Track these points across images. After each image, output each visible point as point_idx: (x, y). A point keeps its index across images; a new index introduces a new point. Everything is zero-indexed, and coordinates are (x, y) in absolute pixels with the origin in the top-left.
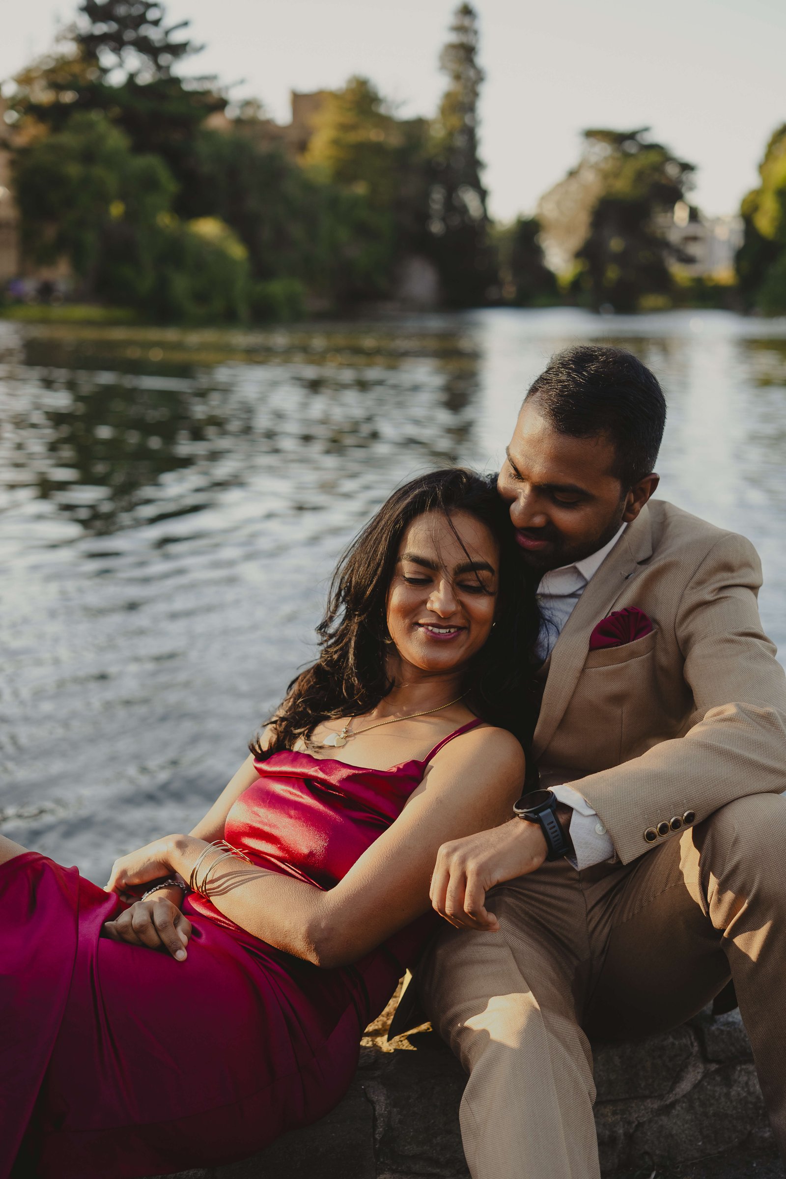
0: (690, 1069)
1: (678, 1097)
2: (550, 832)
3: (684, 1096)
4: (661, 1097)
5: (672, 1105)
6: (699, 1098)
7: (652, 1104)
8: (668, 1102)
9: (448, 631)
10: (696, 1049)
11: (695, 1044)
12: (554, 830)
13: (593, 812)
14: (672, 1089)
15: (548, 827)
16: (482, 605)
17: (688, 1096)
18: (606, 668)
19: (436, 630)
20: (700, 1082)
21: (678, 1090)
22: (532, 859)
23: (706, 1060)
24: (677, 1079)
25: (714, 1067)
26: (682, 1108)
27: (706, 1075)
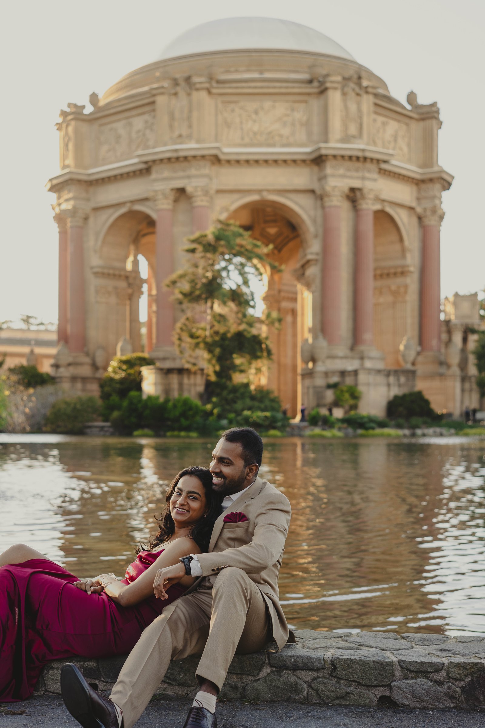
0: (265, 668)
1: (261, 677)
2: (186, 565)
3: (263, 677)
4: (254, 676)
5: (259, 680)
6: (268, 679)
7: (251, 678)
8: (257, 678)
9: (182, 510)
10: (267, 661)
11: (267, 660)
12: (188, 565)
13: (198, 560)
14: (258, 674)
15: (186, 564)
16: (195, 505)
17: (264, 678)
18: (229, 529)
19: (179, 509)
20: (269, 673)
21: (260, 674)
22: (180, 572)
23: (272, 666)
24: (260, 670)
25: (274, 669)
26: (262, 681)
27: (272, 671)
